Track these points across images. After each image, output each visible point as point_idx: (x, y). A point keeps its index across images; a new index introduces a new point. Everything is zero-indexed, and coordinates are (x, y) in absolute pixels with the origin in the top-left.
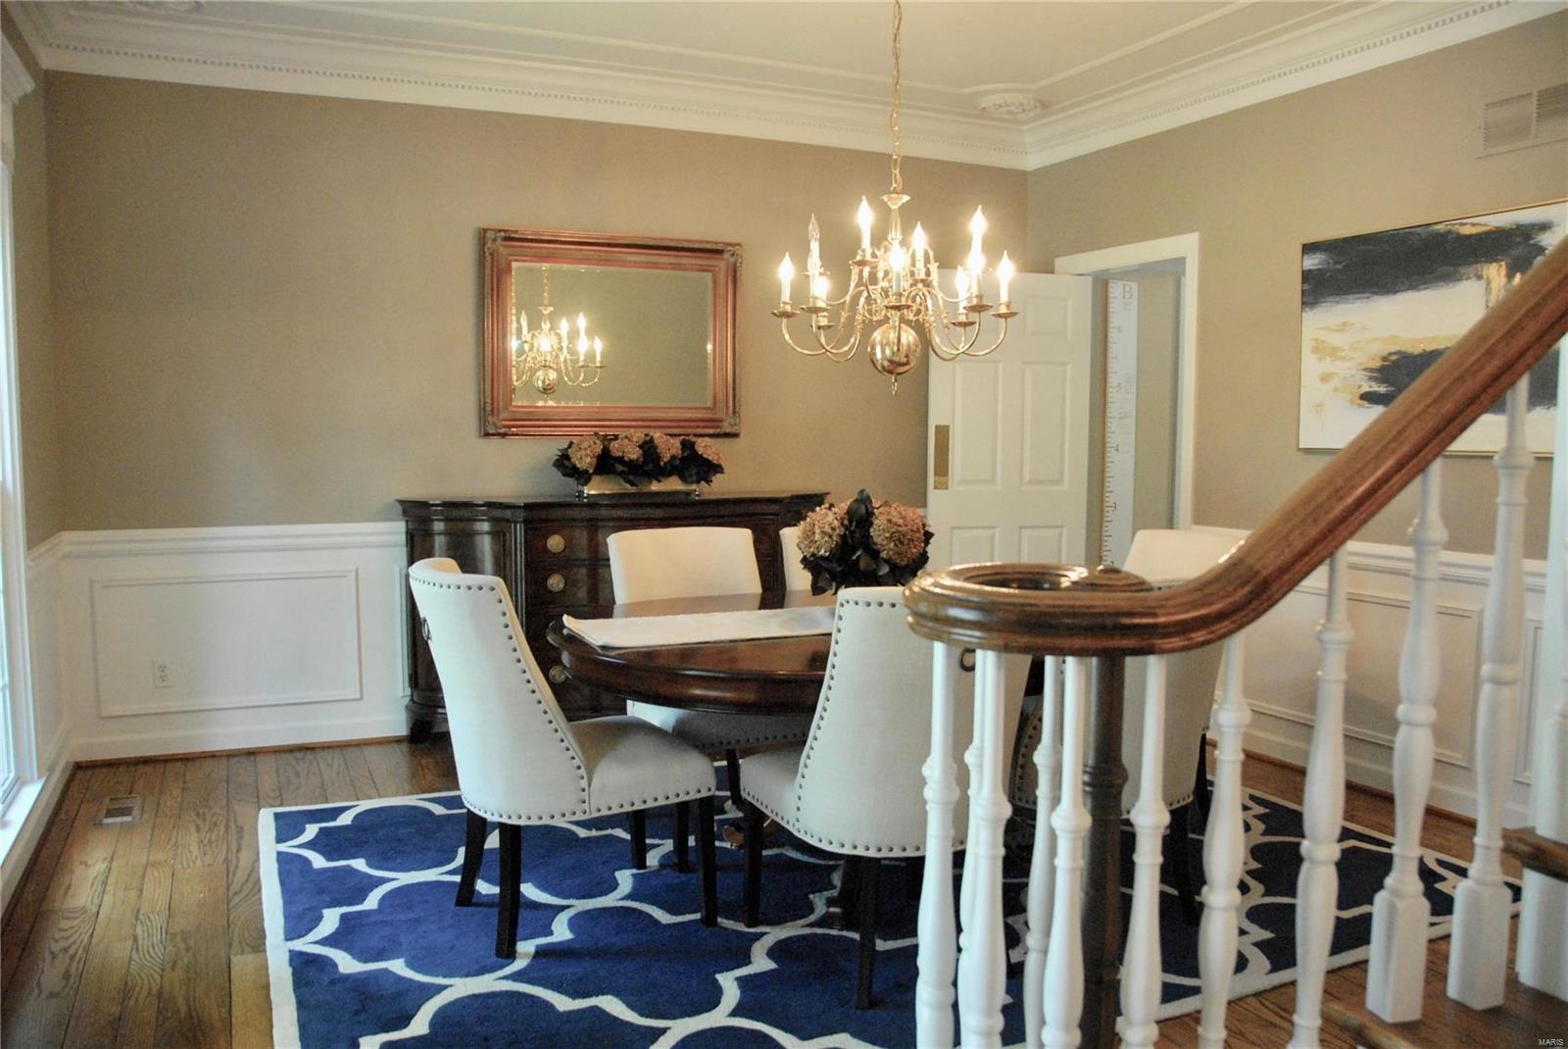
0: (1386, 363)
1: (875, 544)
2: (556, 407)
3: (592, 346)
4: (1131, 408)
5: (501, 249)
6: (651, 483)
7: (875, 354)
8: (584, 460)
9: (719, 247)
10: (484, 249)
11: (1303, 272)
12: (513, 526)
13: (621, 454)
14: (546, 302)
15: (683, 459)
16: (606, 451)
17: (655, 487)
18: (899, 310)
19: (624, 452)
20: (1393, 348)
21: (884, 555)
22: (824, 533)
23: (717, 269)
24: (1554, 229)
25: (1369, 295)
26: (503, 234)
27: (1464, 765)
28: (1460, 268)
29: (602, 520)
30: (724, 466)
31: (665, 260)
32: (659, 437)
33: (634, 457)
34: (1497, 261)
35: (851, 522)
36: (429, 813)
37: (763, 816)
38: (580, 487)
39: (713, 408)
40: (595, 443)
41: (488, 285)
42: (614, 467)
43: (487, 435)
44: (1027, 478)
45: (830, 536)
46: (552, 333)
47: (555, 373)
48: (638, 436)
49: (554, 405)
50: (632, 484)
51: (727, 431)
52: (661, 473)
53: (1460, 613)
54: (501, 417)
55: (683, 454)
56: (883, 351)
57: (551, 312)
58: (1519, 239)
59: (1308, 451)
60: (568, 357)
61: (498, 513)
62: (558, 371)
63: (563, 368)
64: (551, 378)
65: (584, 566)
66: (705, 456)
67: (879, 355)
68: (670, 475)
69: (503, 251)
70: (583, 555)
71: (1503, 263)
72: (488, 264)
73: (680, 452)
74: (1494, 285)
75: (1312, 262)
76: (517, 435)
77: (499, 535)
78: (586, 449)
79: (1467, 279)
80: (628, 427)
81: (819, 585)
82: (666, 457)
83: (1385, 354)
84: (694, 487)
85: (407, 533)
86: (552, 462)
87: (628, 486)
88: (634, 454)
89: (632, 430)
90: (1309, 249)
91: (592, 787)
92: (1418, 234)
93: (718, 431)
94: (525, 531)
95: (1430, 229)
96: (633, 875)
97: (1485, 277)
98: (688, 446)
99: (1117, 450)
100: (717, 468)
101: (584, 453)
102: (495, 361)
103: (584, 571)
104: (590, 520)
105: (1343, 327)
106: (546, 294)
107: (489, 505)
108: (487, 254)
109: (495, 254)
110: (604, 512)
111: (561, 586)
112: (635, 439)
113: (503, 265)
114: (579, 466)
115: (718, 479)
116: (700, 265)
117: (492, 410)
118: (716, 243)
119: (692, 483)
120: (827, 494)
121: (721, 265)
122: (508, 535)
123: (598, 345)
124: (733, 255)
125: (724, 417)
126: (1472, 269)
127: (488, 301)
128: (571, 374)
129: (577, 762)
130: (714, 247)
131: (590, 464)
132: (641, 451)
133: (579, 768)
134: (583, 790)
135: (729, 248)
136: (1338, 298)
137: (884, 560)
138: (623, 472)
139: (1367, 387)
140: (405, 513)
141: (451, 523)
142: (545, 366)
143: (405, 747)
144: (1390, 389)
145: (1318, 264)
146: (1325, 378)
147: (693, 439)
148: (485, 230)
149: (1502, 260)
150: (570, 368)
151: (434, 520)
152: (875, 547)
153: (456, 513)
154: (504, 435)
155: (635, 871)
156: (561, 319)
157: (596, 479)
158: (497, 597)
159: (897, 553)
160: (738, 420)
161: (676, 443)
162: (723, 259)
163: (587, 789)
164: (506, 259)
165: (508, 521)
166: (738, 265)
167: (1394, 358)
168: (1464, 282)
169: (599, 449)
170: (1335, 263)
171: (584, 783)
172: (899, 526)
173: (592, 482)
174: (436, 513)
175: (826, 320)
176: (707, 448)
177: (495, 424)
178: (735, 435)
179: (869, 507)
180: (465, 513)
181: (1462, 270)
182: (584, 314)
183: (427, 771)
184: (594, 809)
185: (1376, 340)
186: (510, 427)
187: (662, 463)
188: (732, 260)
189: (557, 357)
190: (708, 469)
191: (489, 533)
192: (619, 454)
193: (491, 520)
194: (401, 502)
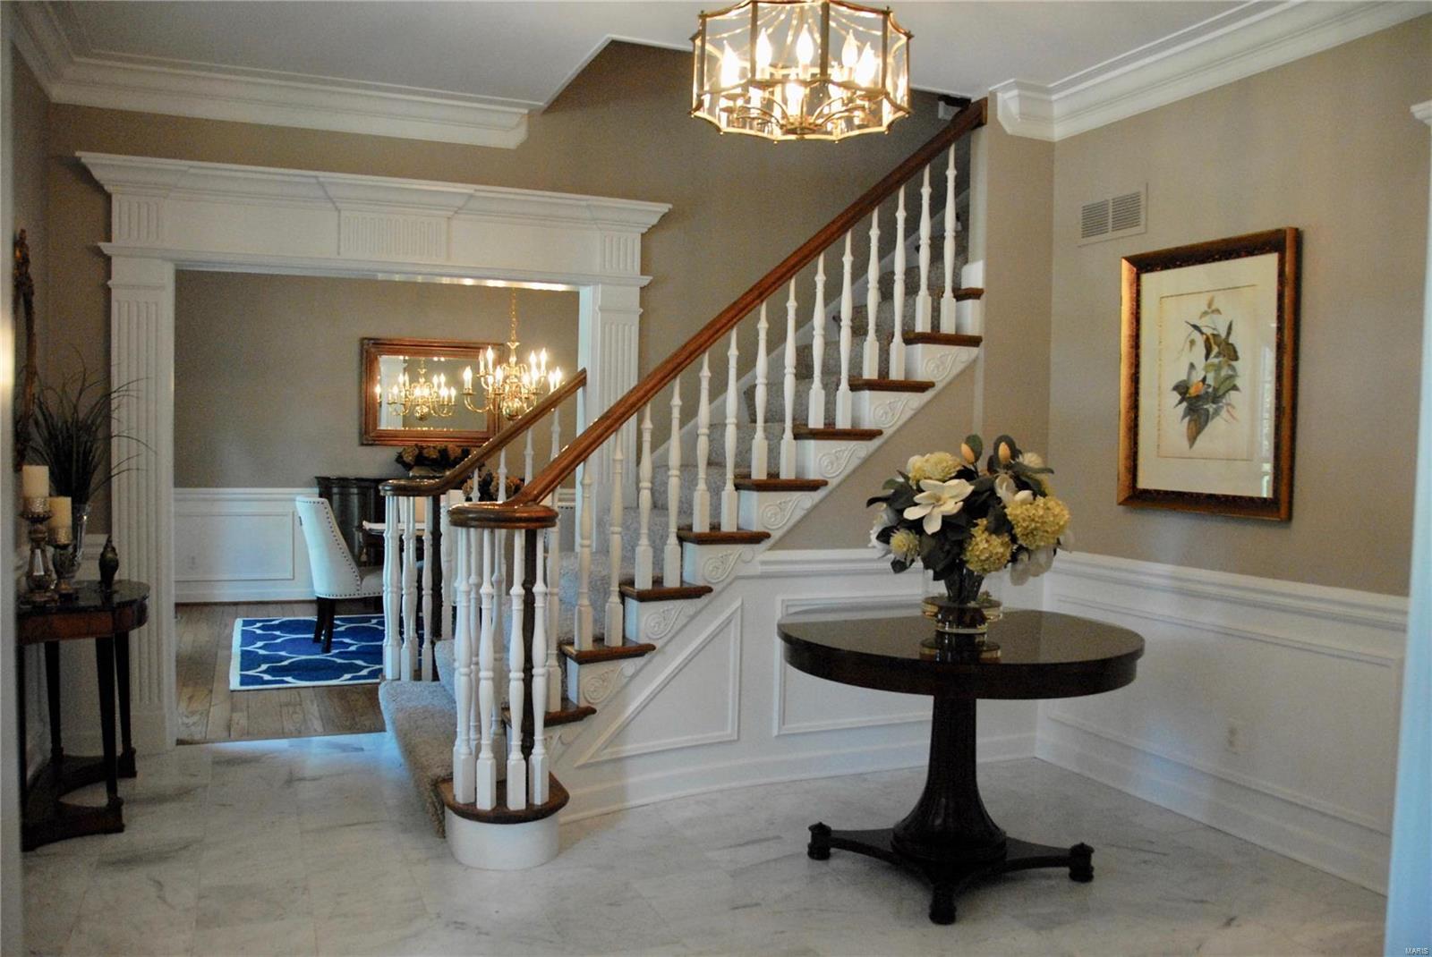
5: (372, 349)
8: (408, 458)
10: (363, 349)
16: (420, 454)
19: (430, 455)
26: (372, 341)
32: (451, 447)
33: (435, 457)
38: (407, 473)
39: (486, 433)
40: (416, 449)
41: (364, 367)
42: (424, 462)
43: (362, 444)
47: (427, 409)
48: (440, 446)
52: (449, 466)
54: (371, 436)
60: (435, 399)
61: (362, 484)
62: (429, 407)
64: (424, 412)
69: (378, 350)
72: (364, 357)
73: (461, 455)
76: (378, 445)
78: (411, 452)
80: (436, 441)
82: (451, 457)
85: (320, 493)
86: (394, 459)
88: (436, 455)
89: (438, 443)
98: (466, 452)
101: (410, 454)
102: (369, 406)
107: (357, 479)
108: (365, 351)
109: (368, 351)
112: (438, 448)
113: (374, 357)
114: (407, 461)
117: (366, 432)
122: (367, 495)
127: (364, 375)
131: (413, 460)
132: (439, 454)
134: (359, 586)
138: (430, 464)
140: (319, 483)
141: (341, 489)
147: (470, 449)
148: (367, 339)
151: (332, 487)
154: (371, 445)
157: (415, 469)
161: (460, 450)
164: (375, 354)
165: (367, 488)
169: (417, 452)
171: (359, 583)
173: (413, 470)
174: (336, 483)
177: (367, 439)
180: (346, 484)
186: (375, 441)
187: (447, 461)
191: (358, 494)
192: (427, 455)
193: (358, 487)
194: (317, 478)
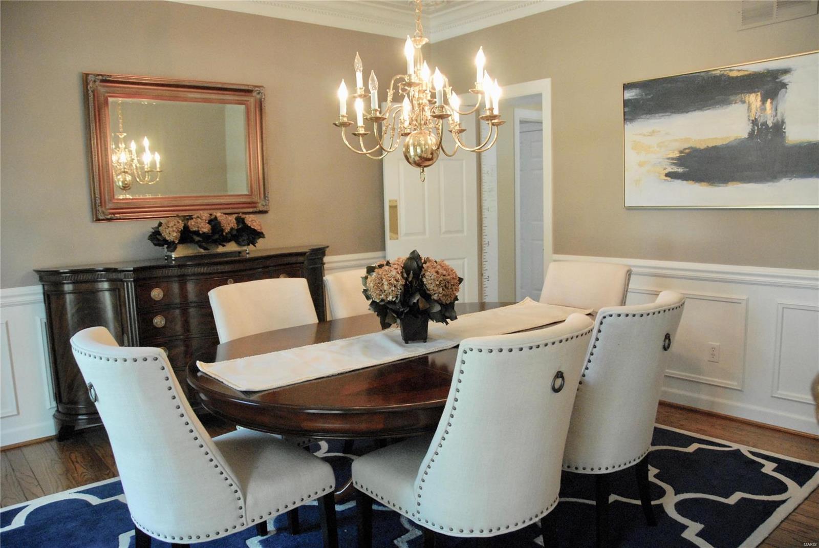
0: (683, 154)
1: (429, 290)
2: (132, 199)
3: (153, 158)
4: (494, 185)
5: (99, 88)
6: (218, 247)
7: (409, 152)
8: (171, 233)
9: (250, 88)
10: (87, 87)
11: (624, 101)
12: (125, 284)
13: (196, 229)
14: (121, 130)
15: (238, 230)
16: (186, 228)
17: (221, 249)
18: (442, 119)
19: (198, 227)
20: (687, 146)
21: (435, 297)
22: (390, 284)
23: (248, 103)
24: (792, 72)
25: (670, 114)
26: (100, 77)
27: (739, 388)
28: (730, 97)
29: (189, 275)
30: (264, 233)
31: (213, 96)
32: (221, 216)
33: (205, 230)
34: (754, 92)
35: (408, 274)
36: (87, 504)
37: (372, 501)
38: (169, 253)
39: (251, 195)
40: (178, 222)
41: (92, 113)
42: (192, 238)
43: (98, 220)
44: (443, 230)
45: (395, 286)
46: (127, 150)
47: (130, 176)
48: (205, 215)
49: (131, 197)
50: (205, 249)
51: (261, 210)
52: (224, 240)
53: (730, 301)
54: (107, 207)
55: (238, 226)
56: (415, 150)
57: (125, 136)
58: (769, 79)
59: (630, 208)
60: (138, 165)
61: (114, 276)
62: (132, 175)
63: (136, 173)
64: (128, 180)
65: (177, 308)
66: (252, 227)
67: (412, 153)
68: (229, 241)
69: (102, 89)
70: (177, 300)
71: (759, 94)
72: (91, 98)
73: (236, 225)
74: (753, 107)
75: (630, 95)
76: (120, 219)
77: (116, 291)
78: (172, 227)
79: (735, 103)
80: (198, 210)
81: (386, 321)
82: (227, 229)
83: (682, 149)
84: (245, 248)
85: (44, 294)
86: (147, 237)
87: (202, 250)
88: (206, 228)
89: (201, 212)
90: (627, 87)
91: (247, 504)
92: (702, 76)
93: (255, 210)
94: (135, 286)
95: (710, 73)
96: (261, 542)
97: (747, 102)
98: (240, 221)
99: (488, 210)
100: (260, 235)
101: (171, 230)
102: (101, 168)
103: (177, 312)
104: (179, 276)
105: (652, 133)
106: (121, 125)
107: (107, 270)
108: (90, 92)
109: (96, 91)
110: (190, 270)
111: (163, 322)
112: (204, 218)
113: (102, 99)
114: (168, 238)
115: (260, 242)
116: (238, 100)
117: (101, 203)
118: (248, 86)
119: (244, 245)
120: (328, 247)
121: (252, 100)
122: (122, 290)
123: (158, 157)
124: (259, 93)
125: (259, 201)
126: (738, 97)
127: (93, 125)
128: (141, 176)
129: (234, 487)
130: (247, 88)
131: (176, 237)
132: (210, 226)
133: (236, 491)
134: (241, 508)
135: (257, 89)
136: (648, 116)
137: (436, 301)
138: (199, 241)
139: (670, 169)
140: (41, 279)
141: (77, 285)
142: (124, 172)
143: (54, 444)
144: (685, 170)
145: (635, 95)
146: (641, 165)
147: (243, 216)
148: (87, 75)
149: (758, 92)
150: (140, 173)
151: (64, 283)
152: (428, 292)
153: (81, 277)
154: (109, 220)
155: (260, 538)
156: (131, 142)
157: (180, 247)
158: (160, 366)
159: (444, 295)
160: (267, 202)
161: (232, 219)
162: (252, 96)
163: (243, 508)
164: (104, 96)
165: (121, 280)
166: (263, 100)
167: (687, 151)
168: (733, 105)
169: (181, 225)
170: (646, 95)
171: (241, 503)
172: (444, 275)
173: (177, 249)
174: (66, 278)
175: (363, 130)
176: (253, 221)
177: (103, 213)
178: (266, 212)
179: (419, 262)
180: (88, 277)
181: (732, 98)
182: (148, 138)
183: (77, 465)
184: (249, 521)
185: (676, 140)
186: (114, 214)
187: (224, 234)
188: (258, 96)
189: (131, 165)
190: (254, 235)
191: (109, 290)
192: (195, 229)
193: (109, 280)
194: (38, 272)
